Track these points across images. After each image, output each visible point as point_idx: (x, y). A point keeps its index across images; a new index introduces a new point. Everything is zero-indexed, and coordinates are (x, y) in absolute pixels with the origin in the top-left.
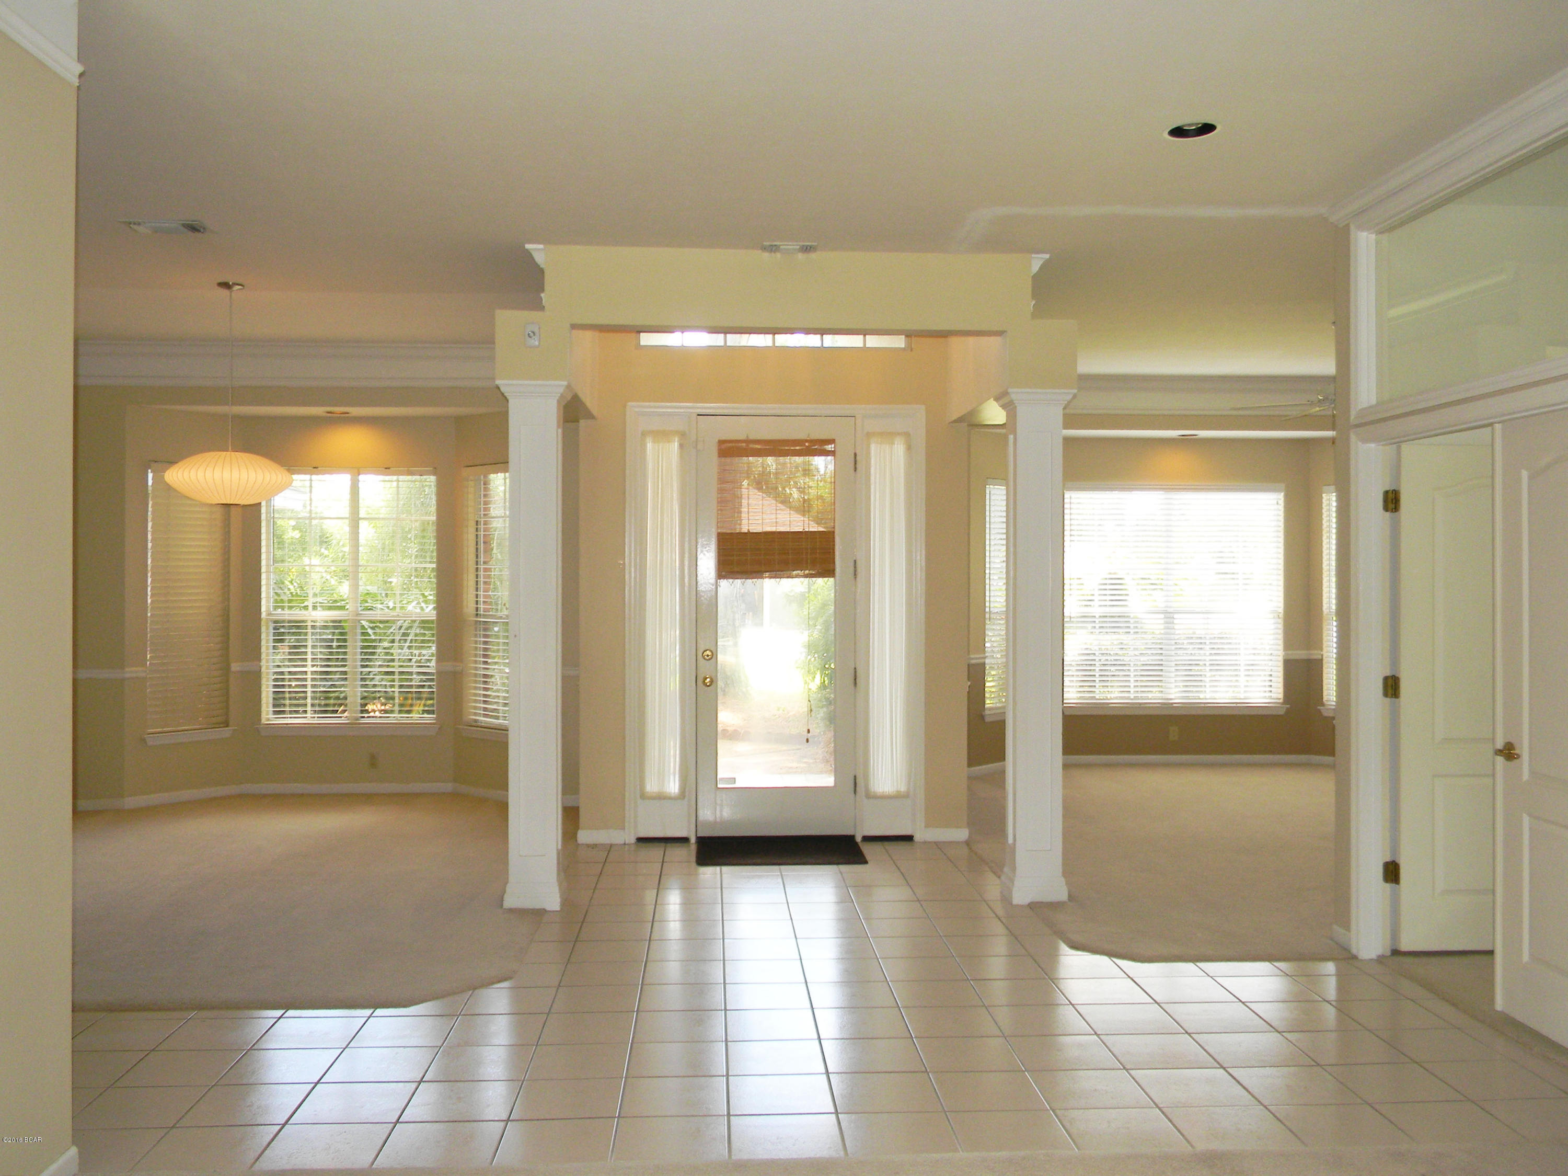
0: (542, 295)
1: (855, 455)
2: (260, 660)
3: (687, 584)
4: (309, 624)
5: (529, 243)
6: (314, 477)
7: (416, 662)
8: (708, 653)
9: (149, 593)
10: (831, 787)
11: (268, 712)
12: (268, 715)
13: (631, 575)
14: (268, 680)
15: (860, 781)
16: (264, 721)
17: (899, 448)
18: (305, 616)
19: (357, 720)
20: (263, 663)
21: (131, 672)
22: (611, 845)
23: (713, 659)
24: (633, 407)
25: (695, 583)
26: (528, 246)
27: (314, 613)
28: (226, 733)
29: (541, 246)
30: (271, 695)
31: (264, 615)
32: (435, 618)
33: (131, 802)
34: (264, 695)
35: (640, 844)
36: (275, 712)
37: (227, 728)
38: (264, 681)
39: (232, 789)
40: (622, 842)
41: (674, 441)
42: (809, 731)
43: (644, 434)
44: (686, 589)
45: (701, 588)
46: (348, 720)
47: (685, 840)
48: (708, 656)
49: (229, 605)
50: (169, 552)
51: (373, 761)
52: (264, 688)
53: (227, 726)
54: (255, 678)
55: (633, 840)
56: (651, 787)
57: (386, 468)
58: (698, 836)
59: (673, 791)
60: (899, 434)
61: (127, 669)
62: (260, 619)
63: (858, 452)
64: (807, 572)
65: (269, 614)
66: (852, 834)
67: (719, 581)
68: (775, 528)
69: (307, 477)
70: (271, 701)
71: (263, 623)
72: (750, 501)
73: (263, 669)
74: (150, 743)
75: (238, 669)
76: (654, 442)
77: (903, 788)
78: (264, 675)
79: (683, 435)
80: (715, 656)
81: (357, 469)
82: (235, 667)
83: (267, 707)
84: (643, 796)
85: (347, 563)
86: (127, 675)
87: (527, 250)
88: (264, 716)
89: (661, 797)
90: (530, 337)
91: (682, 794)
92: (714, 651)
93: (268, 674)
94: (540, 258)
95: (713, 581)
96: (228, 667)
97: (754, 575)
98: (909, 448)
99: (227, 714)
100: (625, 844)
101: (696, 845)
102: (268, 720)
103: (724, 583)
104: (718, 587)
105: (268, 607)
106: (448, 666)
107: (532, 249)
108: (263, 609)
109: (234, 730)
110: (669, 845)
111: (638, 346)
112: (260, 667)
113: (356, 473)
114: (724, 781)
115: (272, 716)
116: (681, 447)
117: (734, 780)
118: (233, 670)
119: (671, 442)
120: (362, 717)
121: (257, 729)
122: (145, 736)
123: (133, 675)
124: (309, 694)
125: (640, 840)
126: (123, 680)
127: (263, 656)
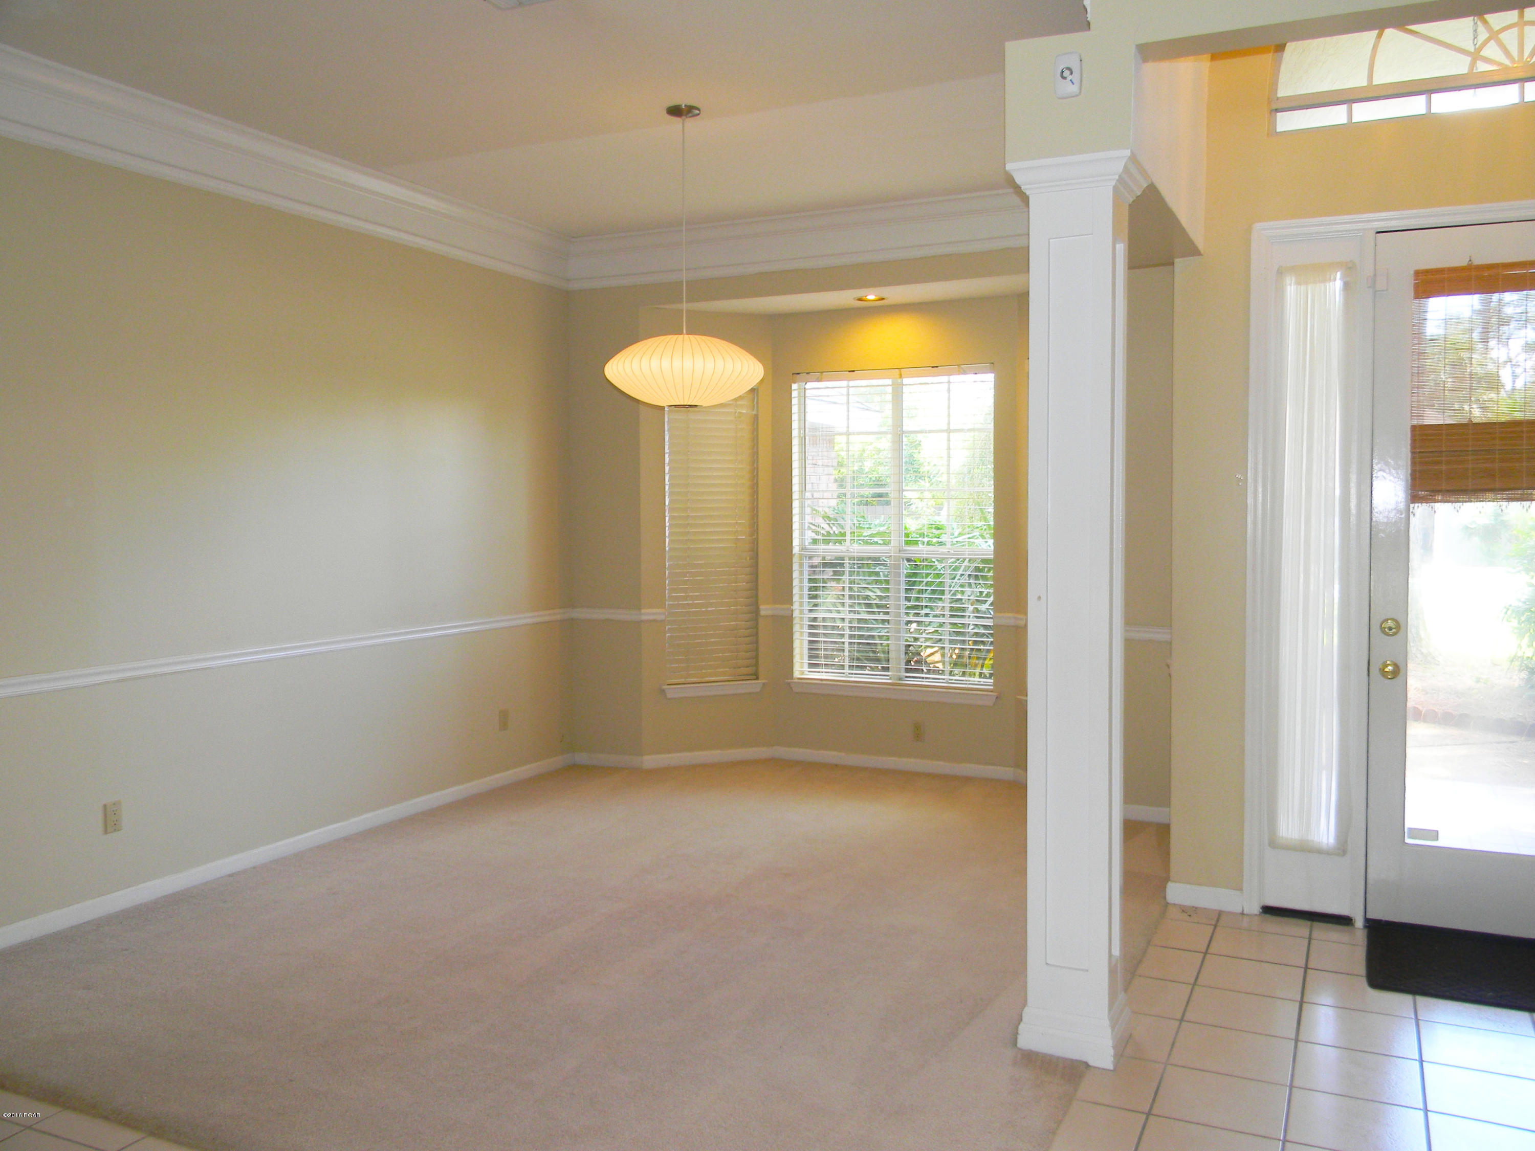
2: (791, 603)
3: (1354, 511)
4: (847, 561)
6: (853, 383)
7: (972, 612)
8: (1390, 623)
9: (667, 524)
11: (801, 664)
12: (801, 669)
13: (1255, 497)
14: (802, 627)
16: (797, 674)
18: (841, 551)
19: (900, 679)
20: (796, 606)
21: (648, 613)
22: (1220, 913)
23: (1401, 636)
24: (1263, 231)
25: (1368, 509)
27: (852, 548)
28: (753, 686)
30: (806, 645)
31: (796, 550)
32: (992, 556)
33: (650, 761)
34: (796, 644)
35: (1268, 917)
36: (811, 665)
37: (757, 681)
38: (796, 628)
39: (763, 752)
40: (1239, 910)
41: (1335, 280)
43: (1281, 271)
44: (1353, 519)
45: (1377, 517)
46: (890, 679)
47: (1344, 921)
48: (1390, 629)
49: (757, 538)
51: (918, 733)
52: (796, 636)
53: (757, 678)
54: (785, 623)
55: (1256, 910)
56: (1288, 829)
57: (934, 367)
58: (1369, 916)
59: (1325, 841)
61: (643, 611)
62: (792, 555)
65: (803, 549)
67: (1412, 505)
70: (806, 652)
71: (795, 560)
73: (796, 614)
74: (669, 696)
75: (770, 613)
76: (1298, 283)
78: (796, 621)
79: (1349, 268)
80: (1402, 631)
81: (899, 371)
82: (766, 610)
83: (802, 658)
84: (1274, 843)
86: (644, 618)
88: (797, 669)
89: (1306, 849)
90: (1064, 78)
91: (1341, 849)
92: (1401, 621)
93: (801, 619)
95: (1402, 506)
96: (757, 611)
97: (1480, 495)
99: (756, 665)
100: (1242, 914)
101: (1366, 931)
102: (802, 673)
103: (1420, 510)
104: (1411, 516)
105: (802, 541)
106: (1008, 618)
108: (796, 542)
109: (763, 683)
110: (1316, 924)
111: (1272, 132)
112: (792, 611)
113: (898, 376)
114: (1415, 833)
115: (806, 668)
116: (1347, 286)
117: (1435, 835)
118: (763, 613)
119: (1330, 280)
120: (907, 677)
121: (789, 684)
122: (664, 687)
123: (651, 617)
124: (846, 645)
125: (1269, 910)
126: (640, 622)
127: (796, 598)
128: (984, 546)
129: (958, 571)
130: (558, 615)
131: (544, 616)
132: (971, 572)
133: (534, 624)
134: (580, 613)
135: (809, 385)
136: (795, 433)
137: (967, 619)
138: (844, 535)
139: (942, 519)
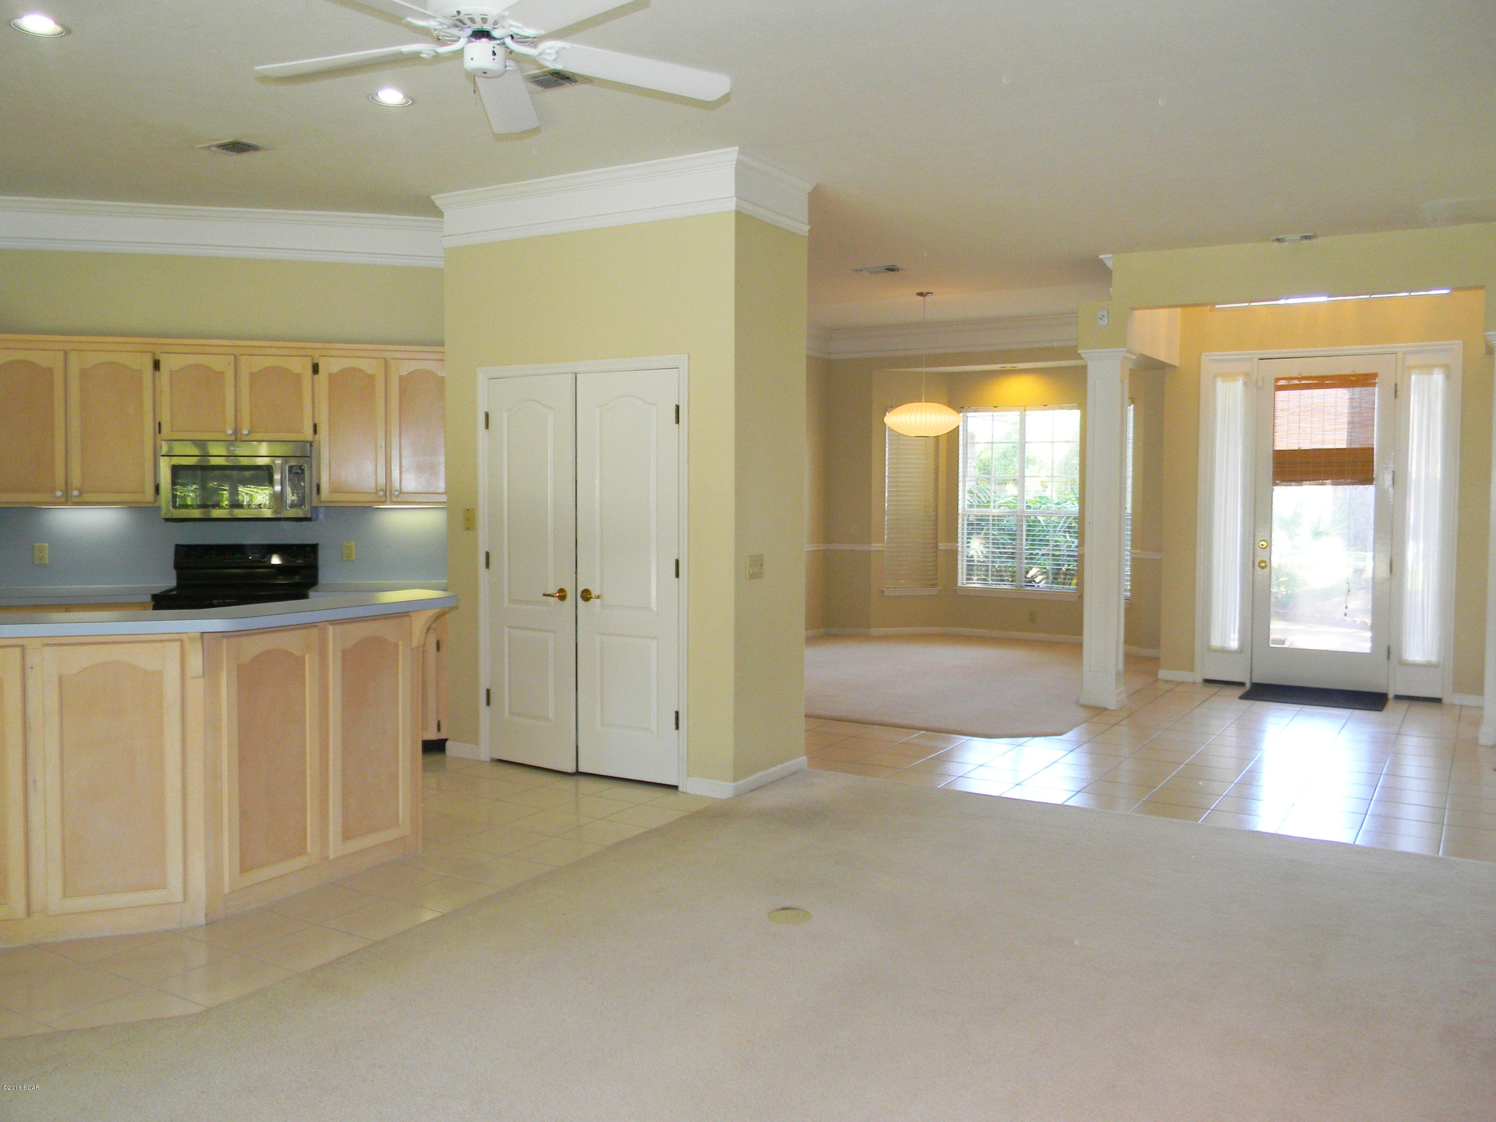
0: (1111, 289)
1: (1396, 385)
2: (957, 541)
3: (1247, 490)
4: (991, 518)
5: (1101, 254)
6: (995, 414)
7: (1067, 547)
8: (1264, 542)
10: (1368, 654)
11: (962, 578)
12: (962, 581)
13: (1202, 483)
14: (963, 556)
15: (1392, 649)
16: (959, 585)
17: (1438, 378)
18: (987, 512)
19: (1022, 587)
20: (960, 544)
21: (875, 546)
22: (1182, 682)
23: (1268, 549)
24: (1205, 358)
25: (1254, 489)
26: (1101, 257)
27: (994, 510)
28: (934, 591)
29: (1110, 256)
30: (965, 567)
31: (960, 511)
32: (1078, 515)
33: (875, 631)
34: (960, 566)
35: (1206, 684)
36: (968, 579)
37: (935, 588)
38: (960, 557)
39: (940, 630)
40: (1191, 681)
41: (1240, 381)
42: (1346, 607)
43: (1215, 376)
44: (1247, 494)
46: (1016, 587)
47: (1240, 684)
48: (1263, 545)
49: (939, 505)
50: (899, 467)
51: (1033, 618)
52: (960, 561)
53: (935, 586)
54: (954, 554)
55: (1201, 681)
56: (1216, 641)
57: (1045, 405)
58: (1252, 681)
59: (1233, 647)
60: (1437, 366)
61: (872, 545)
62: (957, 514)
63: (1399, 382)
64: (1349, 481)
65: (964, 511)
66: (1385, 692)
67: (1273, 486)
68: (1322, 446)
69: (991, 413)
70: (965, 570)
71: (960, 517)
72: (1302, 425)
73: (960, 549)
74: (886, 595)
75: (944, 548)
76: (1223, 382)
77: (1433, 659)
78: (960, 553)
79: (1247, 375)
80: (1269, 546)
81: (1024, 408)
82: (942, 546)
83: (962, 575)
84: (1209, 649)
85: (1018, 474)
86: (872, 549)
87: (1100, 259)
88: (960, 580)
89: (1224, 651)
90: (1101, 319)
91: (1240, 651)
92: (1268, 542)
93: (963, 551)
94: (1109, 264)
96: (937, 547)
98: (1448, 377)
99: (936, 579)
100: (1194, 683)
101: (1249, 687)
102: (963, 584)
103: (1277, 489)
105: (964, 506)
107: (1104, 258)
108: (960, 507)
109: (940, 590)
111: (1212, 309)
112: (958, 547)
113: (1023, 411)
114: (1275, 642)
115: (965, 581)
116: (1245, 384)
117: (1283, 642)
118: (940, 548)
119: (1237, 380)
120: (1026, 585)
121: (955, 590)
122: (884, 589)
123: (876, 549)
124: (990, 567)
125: (1208, 681)
126: (870, 552)
127: (960, 540)
128: (1073, 509)
129: (1057, 528)
130: (822, 547)
131: (815, 547)
132: (1065, 529)
133: (811, 551)
134: (832, 547)
135: (969, 414)
136: (961, 442)
137: (1062, 551)
138: (989, 502)
139: (1047, 494)
